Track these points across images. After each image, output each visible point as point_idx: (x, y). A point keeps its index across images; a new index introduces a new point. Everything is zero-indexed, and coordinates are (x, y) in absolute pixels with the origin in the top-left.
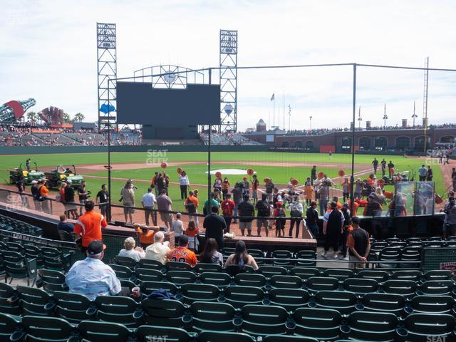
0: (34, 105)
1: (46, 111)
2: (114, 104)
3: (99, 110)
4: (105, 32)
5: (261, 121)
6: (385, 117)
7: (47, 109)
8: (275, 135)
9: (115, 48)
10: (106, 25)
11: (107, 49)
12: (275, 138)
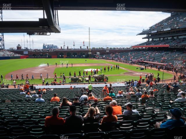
5: (19, 45)
6: (74, 45)
8: (29, 51)
12: (28, 52)
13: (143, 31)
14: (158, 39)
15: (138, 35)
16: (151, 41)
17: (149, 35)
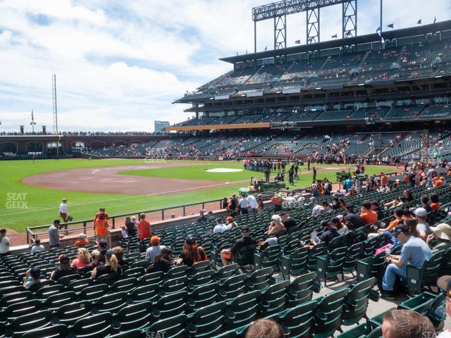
13: (186, 95)
14: (223, 114)
15: (176, 102)
16: (203, 117)
17: (197, 105)
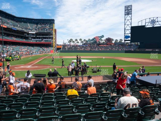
0: (103, 37)
1: (107, 39)
2: (130, 35)
3: (124, 38)
4: (128, 9)
7: (107, 38)
9: (131, 14)
10: (128, 6)
11: (128, 15)
